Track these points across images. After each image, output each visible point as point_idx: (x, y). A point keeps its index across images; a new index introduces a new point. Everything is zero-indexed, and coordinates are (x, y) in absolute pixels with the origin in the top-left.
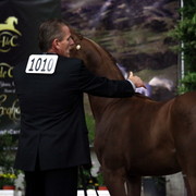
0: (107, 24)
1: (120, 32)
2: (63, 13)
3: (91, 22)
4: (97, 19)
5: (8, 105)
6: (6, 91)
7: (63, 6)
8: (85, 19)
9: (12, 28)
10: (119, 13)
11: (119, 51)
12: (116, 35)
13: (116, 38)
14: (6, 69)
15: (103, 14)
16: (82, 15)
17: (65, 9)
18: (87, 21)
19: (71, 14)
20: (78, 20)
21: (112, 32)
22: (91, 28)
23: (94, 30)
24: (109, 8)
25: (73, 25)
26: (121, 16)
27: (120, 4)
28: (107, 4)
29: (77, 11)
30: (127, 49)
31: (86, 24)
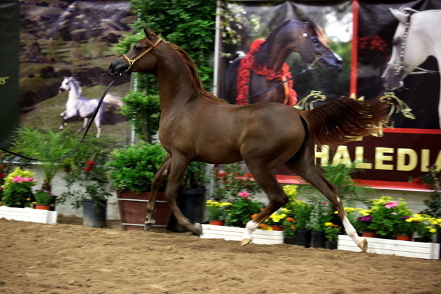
0: (65, 35)
1: (76, 44)
2: (22, 20)
3: (49, 31)
4: (54, 29)
7: (22, 13)
8: (43, 27)
10: (77, 23)
11: (76, 63)
12: (72, 47)
13: (73, 50)
15: (61, 24)
16: (40, 23)
17: (23, 16)
18: (44, 30)
19: (29, 22)
20: (36, 28)
21: (69, 43)
22: (48, 37)
23: (51, 40)
24: (67, 17)
26: (79, 27)
27: (79, 15)
28: (66, 13)
29: (36, 19)
30: (82, 62)
31: (43, 32)
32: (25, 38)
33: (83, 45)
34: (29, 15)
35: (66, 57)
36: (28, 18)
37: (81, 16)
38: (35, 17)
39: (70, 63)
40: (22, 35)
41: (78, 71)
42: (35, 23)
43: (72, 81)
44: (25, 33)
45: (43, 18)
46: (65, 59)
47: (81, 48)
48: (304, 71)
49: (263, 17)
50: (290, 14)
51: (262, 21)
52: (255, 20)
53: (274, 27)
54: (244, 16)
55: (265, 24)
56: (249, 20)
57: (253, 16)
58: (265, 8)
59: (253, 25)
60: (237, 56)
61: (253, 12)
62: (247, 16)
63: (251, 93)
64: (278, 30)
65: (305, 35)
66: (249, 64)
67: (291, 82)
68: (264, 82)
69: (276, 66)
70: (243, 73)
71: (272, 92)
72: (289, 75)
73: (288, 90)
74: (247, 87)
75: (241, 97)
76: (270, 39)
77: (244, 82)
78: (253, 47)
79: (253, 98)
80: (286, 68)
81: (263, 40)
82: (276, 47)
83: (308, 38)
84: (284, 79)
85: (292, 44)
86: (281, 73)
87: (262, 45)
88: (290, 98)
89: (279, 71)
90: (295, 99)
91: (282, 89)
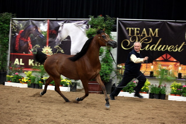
48: (34, 39)
49: (23, 24)
50: (30, 23)
51: (23, 25)
52: (21, 25)
53: (26, 27)
54: (18, 23)
55: (23, 26)
56: (19, 25)
57: (20, 24)
58: (24, 22)
59: (20, 26)
60: (16, 35)
61: (20, 23)
62: (19, 24)
63: (19, 45)
64: (27, 28)
65: (35, 29)
66: (19, 37)
67: (30, 42)
68: (23, 42)
69: (26, 38)
70: (18, 39)
71: (25, 45)
72: (30, 40)
73: (30, 44)
74: (18, 43)
75: (16, 46)
76: (25, 30)
77: (17, 42)
78: (20, 32)
79: (20, 46)
80: (29, 38)
81: (23, 30)
82: (27, 32)
83: (35, 30)
84: (29, 41)
85: (31, 32)
86: (28, 40)
87: (23, 32)
88: (30, 47)
89: (27, 39)
90: (31, 47)
91: (28, 44)
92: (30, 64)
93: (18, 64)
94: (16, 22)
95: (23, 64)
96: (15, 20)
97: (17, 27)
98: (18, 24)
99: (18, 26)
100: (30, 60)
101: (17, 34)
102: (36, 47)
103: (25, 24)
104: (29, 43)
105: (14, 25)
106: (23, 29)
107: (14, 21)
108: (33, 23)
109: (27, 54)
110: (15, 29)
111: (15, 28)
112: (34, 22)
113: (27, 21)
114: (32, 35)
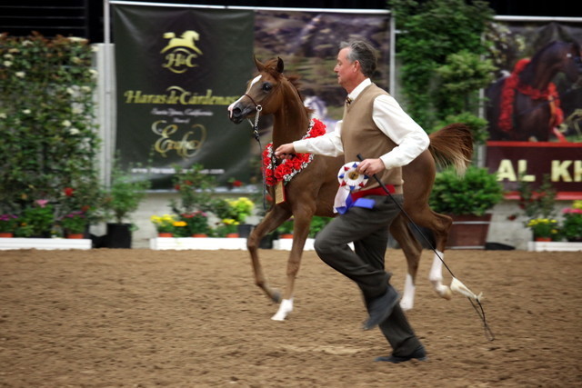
0: (307, 51)
1: (321, 61)
2: (257, 32)
3: (289, 46)
4: (296, 43)
5: (176, 137)
6: (177, 120)
7: (257, 24)
8: (282, 41)
9: (191, 45)
10: (321, 38)
11: (320, 82)
12: (316, 63)
13: (316, 67)
14: (178, 93)
15: (304, 38)
16: (279, 37)
17: (258, 28)
18: (283, 45)
19: (266, 35)
20: (273, 42)
21: (312, 60)
22: (288, 52)
23: (291, 56)
24: (312, 32)
25: (268, 47)
26: (324, 43)
27: (324, 28)
28: (310, 27)
29: (274, 32)
30: (328, 80)
31: (282, 47)
32: (260, 53)
33: (329, 62)
34: (265, 27)
35: (307, 75)
36: (264, 30)
37: (326, 31)
38: (272, 30)
39: (313, 81)
40: (256, 50)
41: (323, 90)
42: (272, 37)
43: (315, 101)
44: (260, 46)
45: (282, 32)
46: (307, 77)
47: (326, 66)
48: (568, 90)
49: (528, 37)
50: (556, 35)
51: (527, 41)
52: (520, 40)
53: (539, 47)
54: (508, 35)
55: (529, 44)
56: (514, 39)
57: (517, 36)
58: (529, 29)
59: (518, 45)
60: (502, 75)
61: (517, 33)
62: (512, 36)
63: (516, 111)
64: (543, 50)
65: (569, 55)
66: (514, 83)
67: (558, 101)
68: (528, 102)
69: (541, 86)
70: (508, 92)
71: (536, 112)
72: (555, 94)
73: (554, 108)
74: (511, 106)
75: (504, 116)
76: (536, 60)
77: (508, 102)
78: (518, 67)
79: (518, 117)
80: (552, 88)
81: (527, 59)
82: (541, 67)
83: (571, 58)
84: (550, 98)
85: (557, 65)
86: (548, 93)
87: (527, 65)
88: (556, 117)
89: (545, 90)
90: (561, 117)
91: (548, 109)
92: (555, 177)
93: (512, 177)
94: (504, 30)
95: (530, 178)
96: (497, 21)
97: (505, 47)
98: (509, 38)
99: (511, 43)
100: (555, 163)
101: (506, 74)
102: (576, 117)
103: (533, 39)
104: (552, 104)
105: (496, 39)
106: (529, 54)
107: (494, 25)
108: (563, 36)
109: (543, 144)
110: (500, 56)
111: (499, 51)
112: (568, 30)
113: (542, 28)
114: (561, 75)
